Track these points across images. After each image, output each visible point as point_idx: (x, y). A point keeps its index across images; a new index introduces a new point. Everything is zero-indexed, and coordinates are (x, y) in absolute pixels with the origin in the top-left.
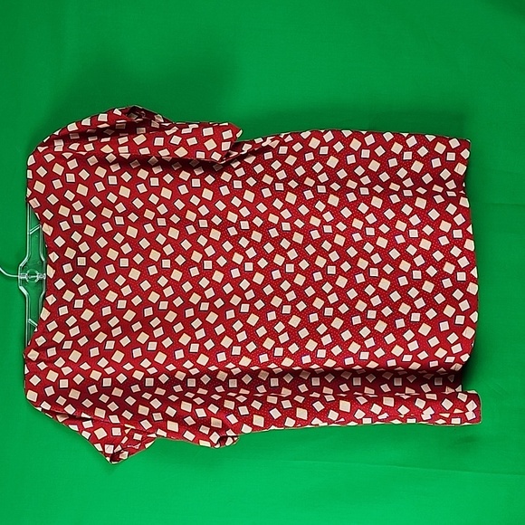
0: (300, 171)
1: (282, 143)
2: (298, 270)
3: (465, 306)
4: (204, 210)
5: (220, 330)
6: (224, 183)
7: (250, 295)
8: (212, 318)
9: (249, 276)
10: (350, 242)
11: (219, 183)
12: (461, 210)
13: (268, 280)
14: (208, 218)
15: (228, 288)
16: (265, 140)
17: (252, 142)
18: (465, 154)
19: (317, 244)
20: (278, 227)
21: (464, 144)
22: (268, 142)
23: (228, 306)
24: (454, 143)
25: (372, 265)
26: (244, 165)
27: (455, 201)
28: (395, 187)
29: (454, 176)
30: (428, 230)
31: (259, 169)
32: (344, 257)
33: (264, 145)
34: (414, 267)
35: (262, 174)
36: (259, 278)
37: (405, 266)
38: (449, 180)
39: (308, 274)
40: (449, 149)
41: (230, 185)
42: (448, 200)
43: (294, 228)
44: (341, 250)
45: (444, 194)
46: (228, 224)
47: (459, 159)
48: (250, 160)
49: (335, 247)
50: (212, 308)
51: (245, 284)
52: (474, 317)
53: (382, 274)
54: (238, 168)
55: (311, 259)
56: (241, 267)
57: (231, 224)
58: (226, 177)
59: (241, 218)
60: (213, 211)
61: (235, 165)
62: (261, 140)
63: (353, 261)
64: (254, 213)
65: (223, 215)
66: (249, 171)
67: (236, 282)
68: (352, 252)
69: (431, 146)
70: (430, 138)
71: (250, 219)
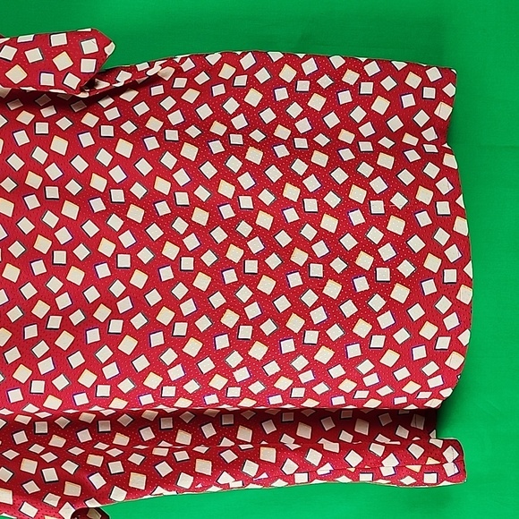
0: (204, 112)
1: (179, 73)
2: (200, 267)
3: (452, 322)
4: (54, 172)
5: (76, 360)
6: (86, 129)
7: (125, 305)
8: (65, 340)
9: (125, 276)
10: (280, 224)
11: (79, 128)
12: (445, 172)
13: (154, 282)
14: (61, 183)
15: (92, 294)
16: (151, 66)
17: (132, 69)
18: (450, 90)
19: (230, 226)
20: (170, 199)
21: (448, 76)
22: (156, 69)
23: (90, 322)
24: (434, 74)
25: (313, 258)
26: (119, 104)
27: (437, 159)
28: (347, 136)
29: (434, 121)
30: (399, 201)
31: (141, 109)
32: (271, 246)
33: (150, 73)
34: (379, 262)
35: (146, 117)
36: (139, 279)
37: (365, 261)
38: (426, 126)
39: (215, 272)
40: (426, 82)
41: (95, 131)
42: (427, 158)
43: (195, 202)
44: (267, 236)
45: (419, 149)
46: (91, 193)
47: (441, 97)
48: (129, 96)
49: (257, 231)
50: (66, 325)
51: (117, 288)
52: (465, 338)
53: (330, 274)
54: (110, 107)
55: (221, 250)
56: (112, 261)
57: (96, 194)
58: (90, 120)
59: (112, 184)
60: (69, 173)
61: (105, 103)
62: (145, 65)
63: (285, 253)
64: (133, 176)
65: (84, 179)
66: (127, 112)
67: (103, 285)
68: (283, 239)
69: (400, 76)
70: (400, 65)
71: (125, 186)
